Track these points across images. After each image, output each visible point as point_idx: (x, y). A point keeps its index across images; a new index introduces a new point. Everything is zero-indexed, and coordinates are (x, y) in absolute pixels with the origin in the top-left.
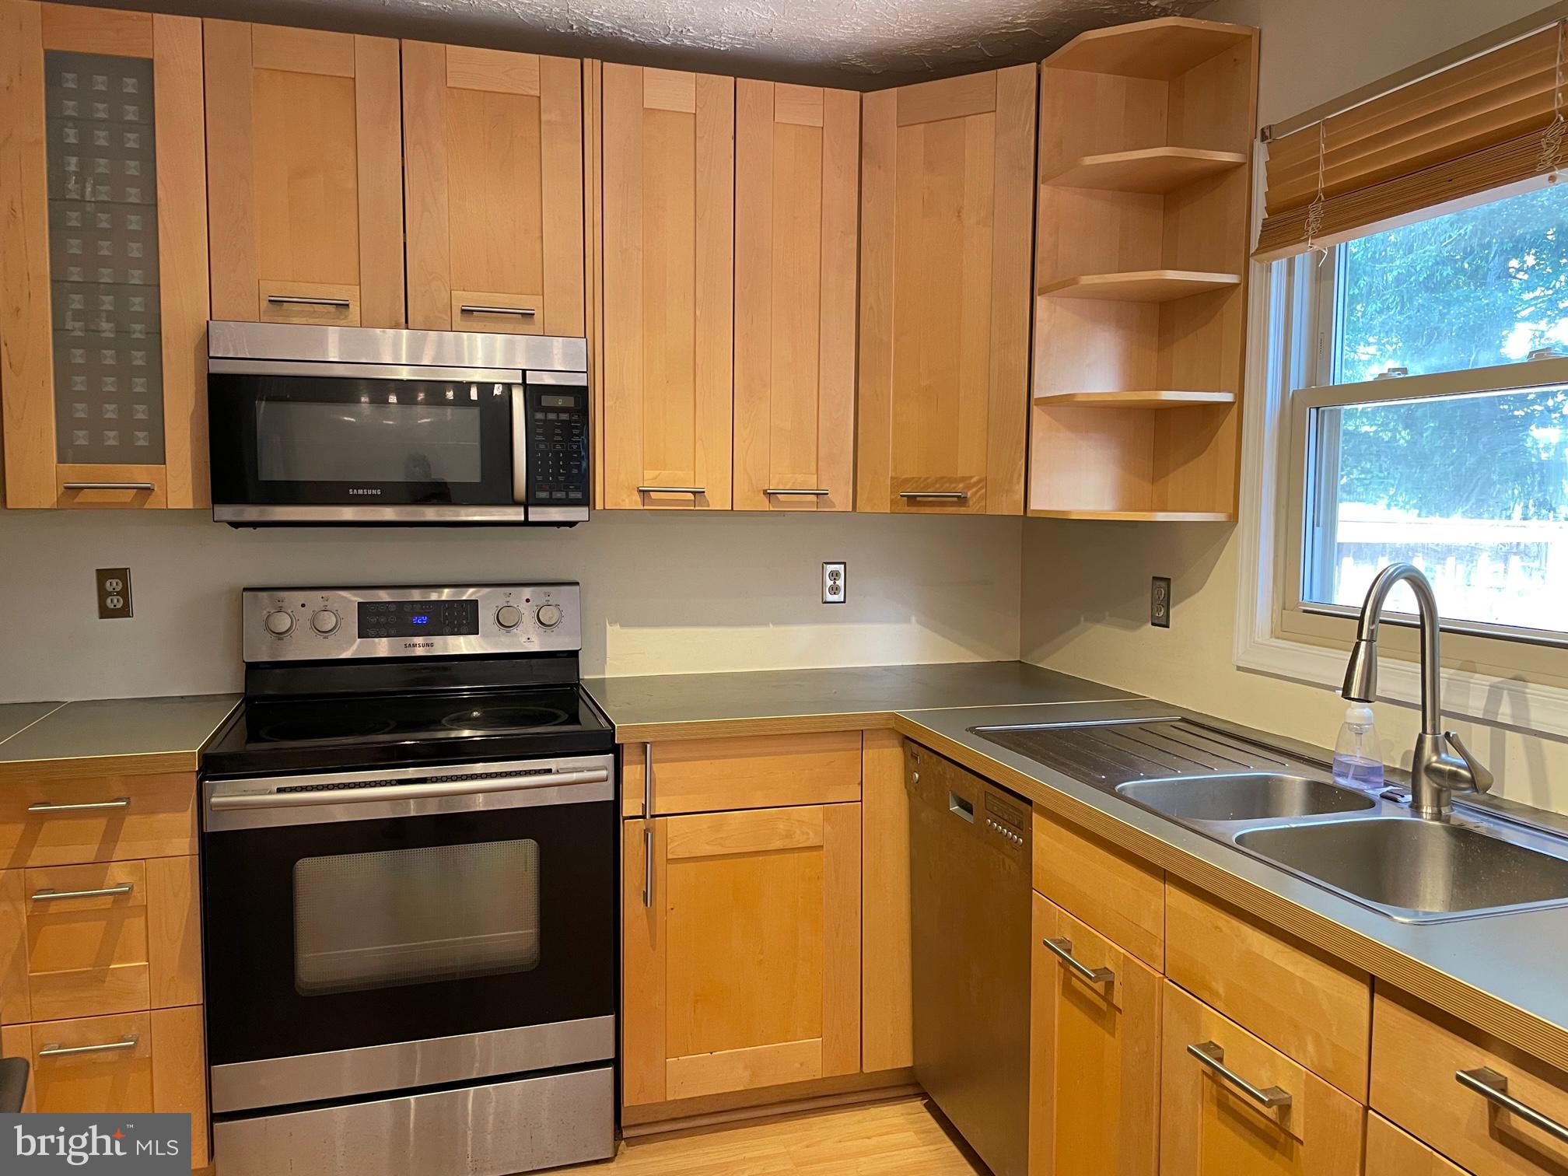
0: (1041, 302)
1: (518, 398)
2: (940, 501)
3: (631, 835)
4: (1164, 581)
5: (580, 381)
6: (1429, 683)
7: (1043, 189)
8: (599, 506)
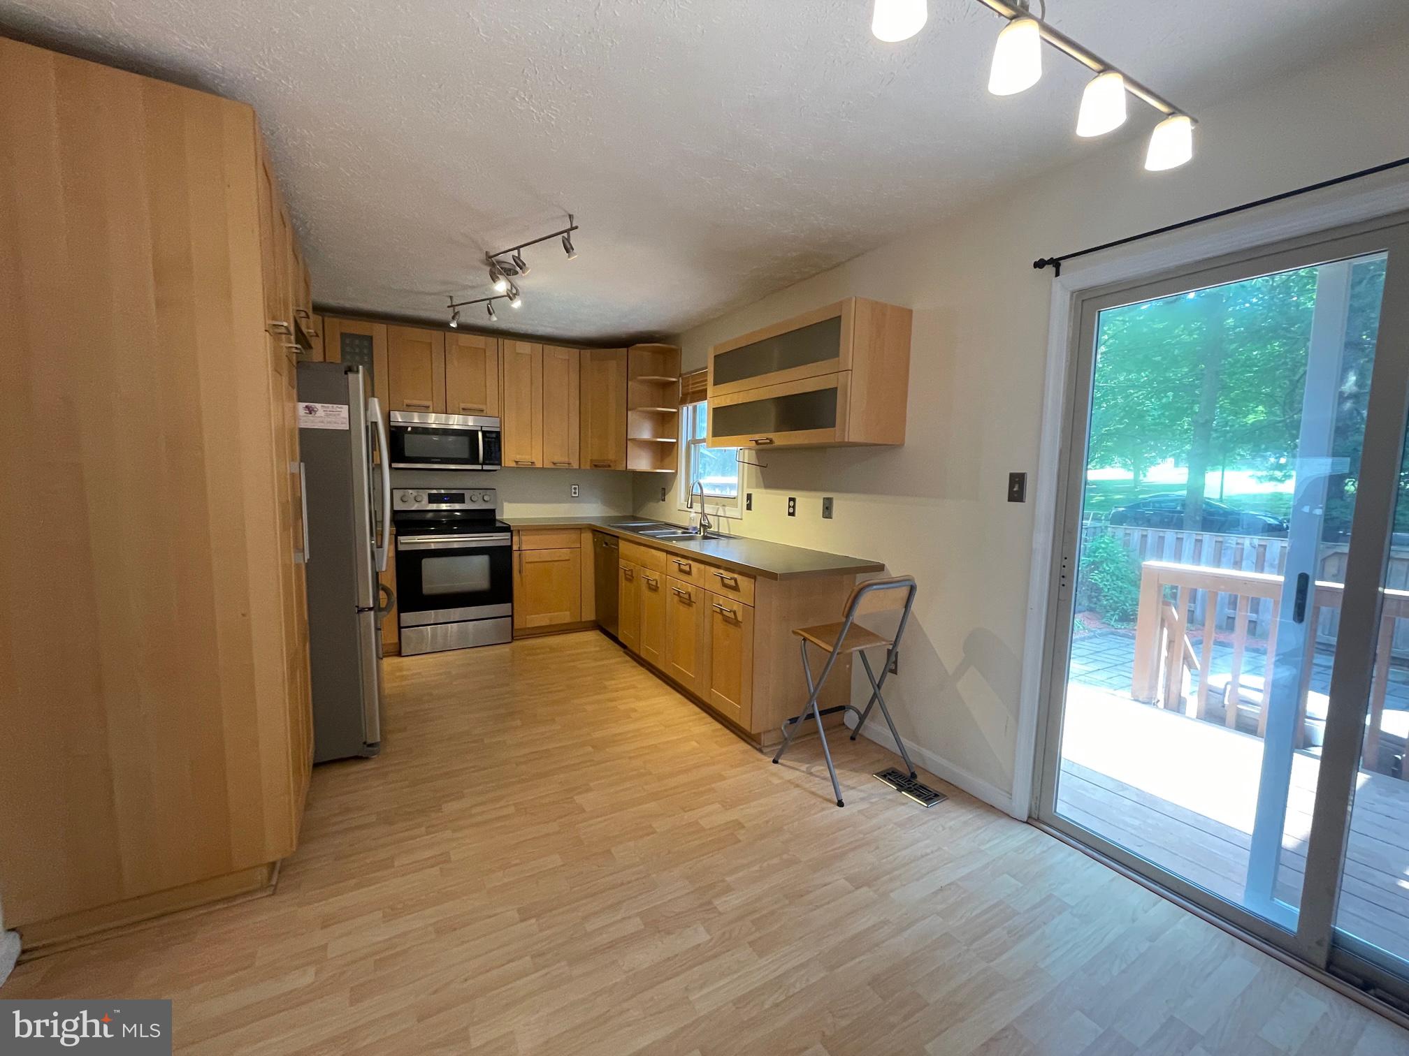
0: (629, 413)
1: (480, 434)
2: (605, 466)
3: (515, 555)
4: (664, 489)
5: (498, 430)
6: (703, 506)
7: (630, 383)
8: (503, 465)
